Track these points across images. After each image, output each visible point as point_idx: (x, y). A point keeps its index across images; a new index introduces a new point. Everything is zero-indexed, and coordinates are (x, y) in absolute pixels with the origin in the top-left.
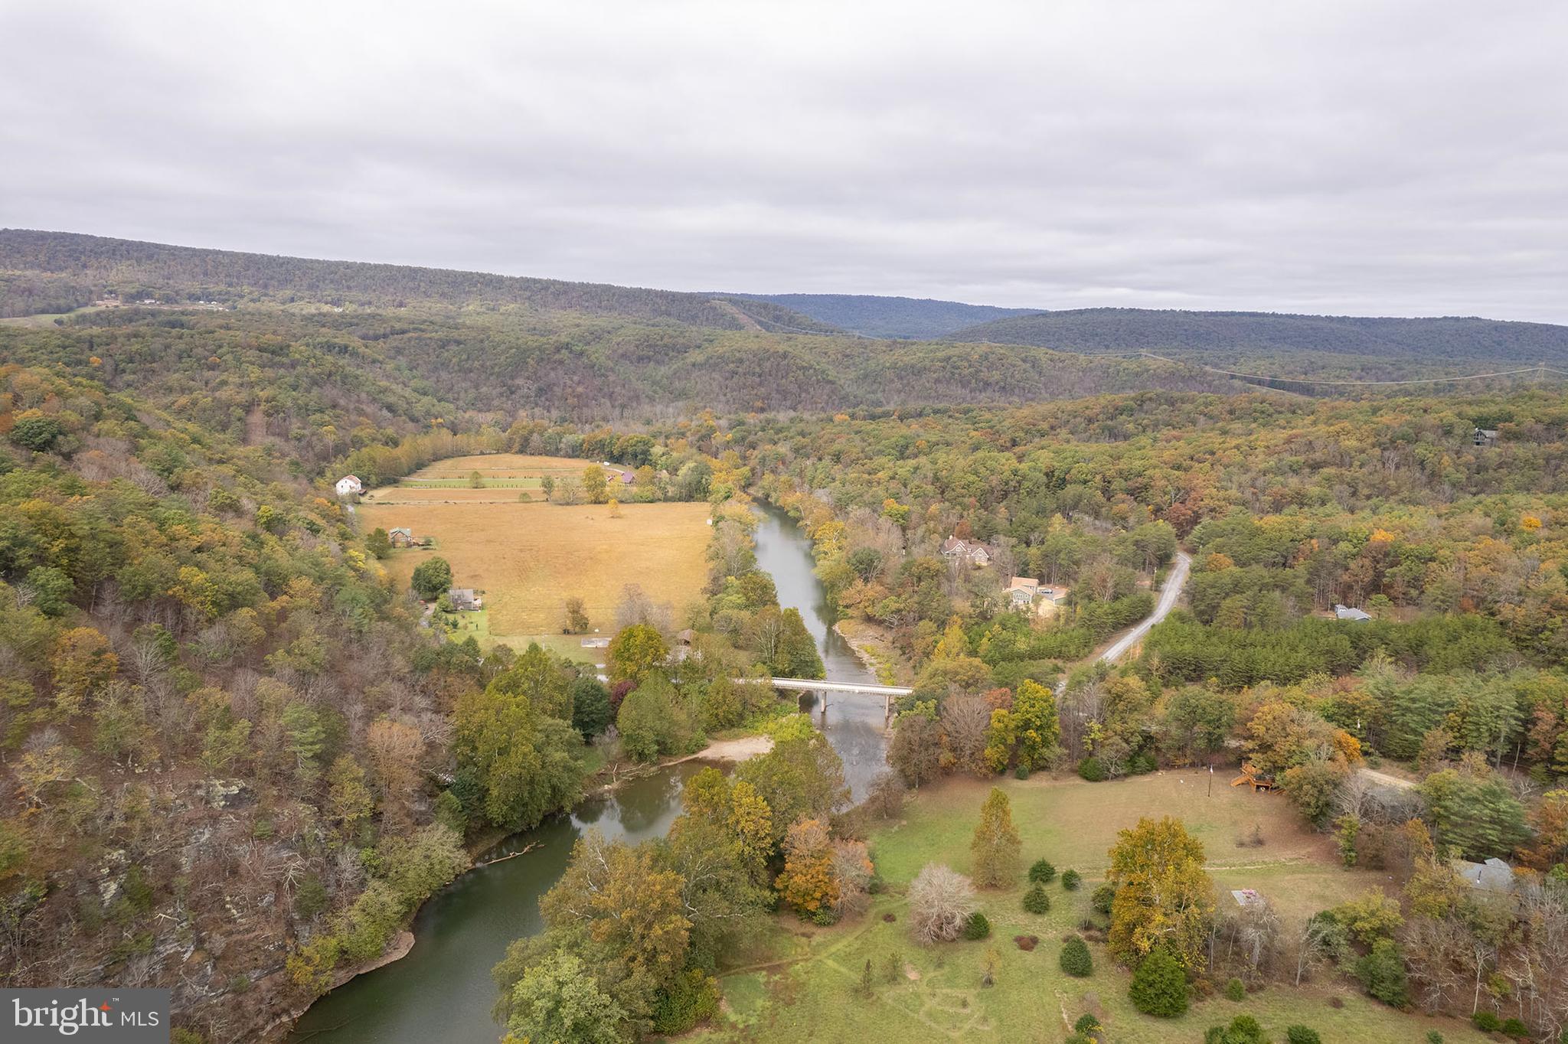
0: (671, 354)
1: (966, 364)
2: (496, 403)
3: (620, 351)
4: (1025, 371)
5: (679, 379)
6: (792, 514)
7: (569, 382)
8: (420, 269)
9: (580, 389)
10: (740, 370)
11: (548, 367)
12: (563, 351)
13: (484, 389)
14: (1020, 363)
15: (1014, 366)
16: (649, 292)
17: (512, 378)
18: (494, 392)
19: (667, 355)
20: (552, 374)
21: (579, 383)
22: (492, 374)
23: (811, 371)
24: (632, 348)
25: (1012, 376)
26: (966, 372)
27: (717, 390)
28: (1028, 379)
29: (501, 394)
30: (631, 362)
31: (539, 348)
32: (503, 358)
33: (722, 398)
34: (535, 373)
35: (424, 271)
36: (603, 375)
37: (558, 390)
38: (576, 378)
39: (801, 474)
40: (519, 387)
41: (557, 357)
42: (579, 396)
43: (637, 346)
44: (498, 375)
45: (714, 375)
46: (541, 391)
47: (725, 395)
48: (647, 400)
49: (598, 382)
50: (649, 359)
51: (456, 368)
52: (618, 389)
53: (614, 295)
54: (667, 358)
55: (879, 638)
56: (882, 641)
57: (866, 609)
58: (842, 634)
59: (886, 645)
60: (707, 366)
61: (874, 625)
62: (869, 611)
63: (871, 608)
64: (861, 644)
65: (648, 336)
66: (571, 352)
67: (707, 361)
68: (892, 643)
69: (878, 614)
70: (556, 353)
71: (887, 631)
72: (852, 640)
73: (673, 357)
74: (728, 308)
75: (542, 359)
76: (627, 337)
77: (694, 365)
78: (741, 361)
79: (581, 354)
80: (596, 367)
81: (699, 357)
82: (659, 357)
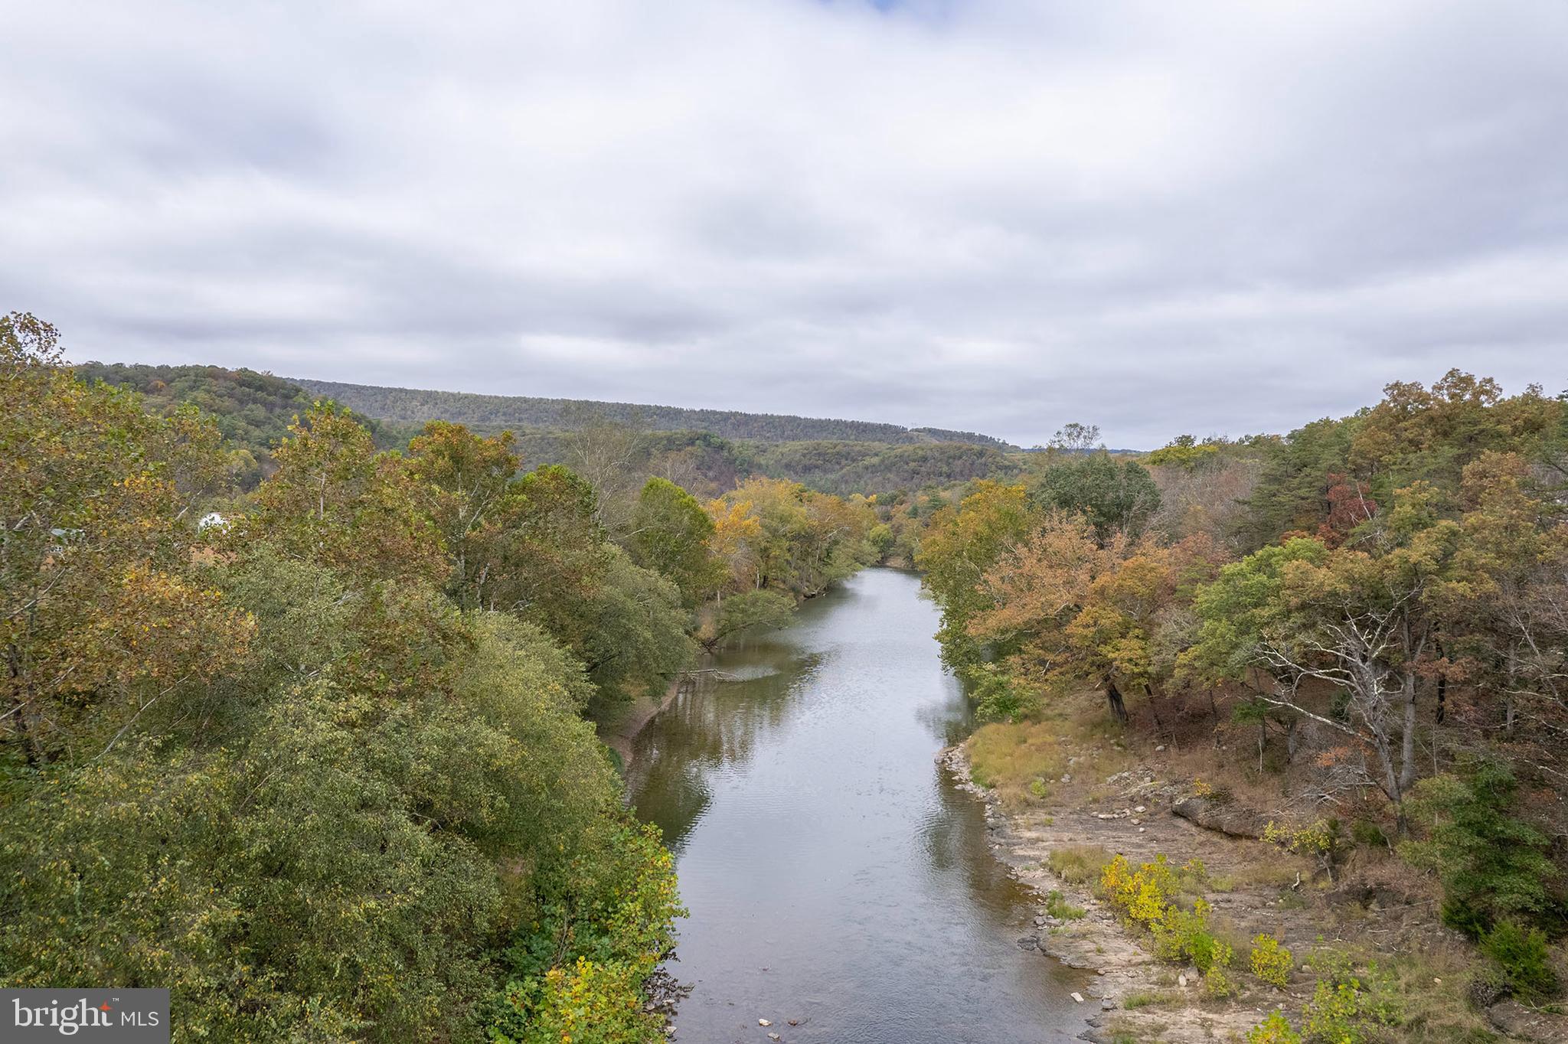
0: (844, 462)
3: (784, 461)
5: (846, 482)
10: (923, 469)
24: (798, 457)
30: (796, 473)
38: (710, 474)
43: (804, 455)
45: (889, 475)
50: (817, 467)
53: (799, 425)
54: (838, 467)
55: (1201, 816)
56: (1227, 844)
57: (1105, 650)
58: (970, 787)
59: (1283, 886)
60: (883, 467)
61: (1164, 738)
62: (1126, 654)
63: (1135, 644)
64: (1078, 860)
65: (819, 445)
66: (709, 445)
67: (883, 461)
68: (1336, 858)
69: (1182, 658)
70: (688, 445)
71: (1275, 769)
72: (1020, 819)
73: (846, 465)
74: (928, 439)
75: (670, 450)
76: (795, 447)
77: (867, 468)
78: (925, 459)
79: (721, 447)
80: (737, 462)
81: (875, 461)
82: (828, 465)
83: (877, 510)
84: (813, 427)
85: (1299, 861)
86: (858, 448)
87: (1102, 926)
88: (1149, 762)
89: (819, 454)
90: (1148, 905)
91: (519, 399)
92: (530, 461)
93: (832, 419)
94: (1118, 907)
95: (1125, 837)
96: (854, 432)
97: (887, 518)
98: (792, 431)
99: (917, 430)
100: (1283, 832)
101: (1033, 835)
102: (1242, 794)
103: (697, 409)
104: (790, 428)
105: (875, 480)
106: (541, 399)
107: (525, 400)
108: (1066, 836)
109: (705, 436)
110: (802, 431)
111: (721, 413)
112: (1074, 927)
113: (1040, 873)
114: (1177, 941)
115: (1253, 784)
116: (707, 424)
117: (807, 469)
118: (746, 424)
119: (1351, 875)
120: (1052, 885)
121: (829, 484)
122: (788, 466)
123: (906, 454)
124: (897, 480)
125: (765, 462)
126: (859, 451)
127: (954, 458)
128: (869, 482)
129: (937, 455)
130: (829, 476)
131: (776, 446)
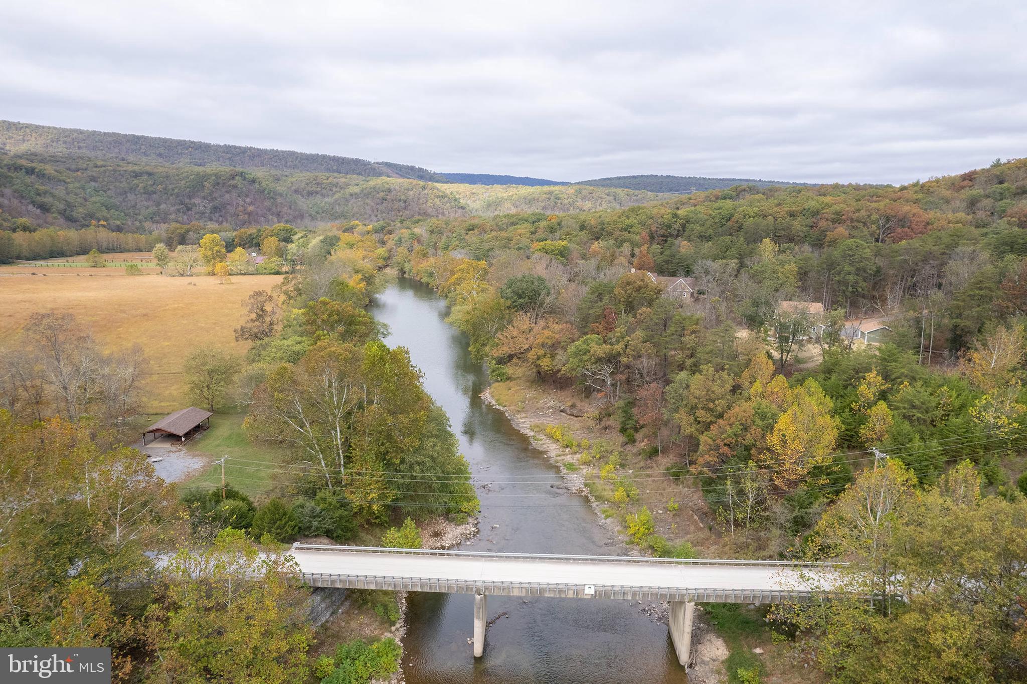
0: (334, 189)
2: (173, 217)
3: (294, 188)
4: (610, 202)
5: (339, 204)
6: (424, 280)
7: (241, 203)
8: (143, 137)
9: (251, 208)
10: (388, 197)
11: (224, 190)
12: (237, 178)
13: (163, 206)
14: (606, 196)
15: (601, 198)
16: (324, 157)
17: (190, 197)
18: (172, 209)
19: (332, 190)
20: (227, 196)
21: (251, 204)
22: (171, 195)
23: (446, 199)
24: (303, 185)
26: (566, 202)
27: (369, 212)
29: (179, 210)
30: (303, 196)
31: (216, 175)
32: (183, 182)
34: (210, 194)
35: (146, 138)
36: (272, 198)
37: (232, 210)
38: (248, 200)
39: (435, 247)
40: (195, 205)
41: (232, 182)
42: (250, 214)
43: (307, 184)
44: (177, 196)
45: (367, 201)
46: (215, 209)
47: (376, 216)
49: (267, 203)
50: (317, 193)
51: (142, 191)
52: (285, 209)
53: (297, 158)
54: (331, 193)
55: (568, 412)
56: (576, 419)
57: (539, 362)
58: (497, 407)
59: (589, 428)
60: (362, 195)
61: (556, 388)
62: (546, 364)
63: (548, 360)
64: (538, 426)
65: (317, 177)
66: (245, 179)
67: (362, 191)
68: (600, 420)
69: (564, 368)
70: (230, 179)
71: (587, 397)
72: (518, 416)
73: (337, 192)
74: (385, 169)
75: (218, 184)
76: (300, 177)
77: (351, 195)
78: (389, 190)
79: (253, 181)
80: (266, 192)
81: (356, 190)
82: (324, 191)
83: (375, 237)
84: (307, 159)
85: (592, 422)
86: (343, 180)
87: (547, 441)
88: (552, 395)
89: (318, 184)
90: (558, 435)
91: (76, 131)
92: (109, 189)
93: (320, 154)
94: (551, 437)
95: (548, 419)
97: (383, 243)
99: (378, 163)
100: (588, 415)
101: (523, 420)
102: (579, 404)
103: (222, 144)
104: (291, 160)
105: (359, 204)
106: (95, 131)
107: (81, 132)
108: (532, 420)
110: (299, 162)
111: (240, 148)
112: (541, 442)
113: (528, 431)
114: (565, 443)
115: (582, 402)
116: (230, 156)
117: (310, 194)
118: (259, 156)
119: (603, 424)
120: (532, 434)
121: (327, 206)
122: (296, 191)
123: (377, 187)
124: (372, 204)
125: (280, 188)
126: (344, 182)
127: (408, 190)
128: (355, 205)
129: (397, 188)
130: (326, 200)
131: (287, 176)
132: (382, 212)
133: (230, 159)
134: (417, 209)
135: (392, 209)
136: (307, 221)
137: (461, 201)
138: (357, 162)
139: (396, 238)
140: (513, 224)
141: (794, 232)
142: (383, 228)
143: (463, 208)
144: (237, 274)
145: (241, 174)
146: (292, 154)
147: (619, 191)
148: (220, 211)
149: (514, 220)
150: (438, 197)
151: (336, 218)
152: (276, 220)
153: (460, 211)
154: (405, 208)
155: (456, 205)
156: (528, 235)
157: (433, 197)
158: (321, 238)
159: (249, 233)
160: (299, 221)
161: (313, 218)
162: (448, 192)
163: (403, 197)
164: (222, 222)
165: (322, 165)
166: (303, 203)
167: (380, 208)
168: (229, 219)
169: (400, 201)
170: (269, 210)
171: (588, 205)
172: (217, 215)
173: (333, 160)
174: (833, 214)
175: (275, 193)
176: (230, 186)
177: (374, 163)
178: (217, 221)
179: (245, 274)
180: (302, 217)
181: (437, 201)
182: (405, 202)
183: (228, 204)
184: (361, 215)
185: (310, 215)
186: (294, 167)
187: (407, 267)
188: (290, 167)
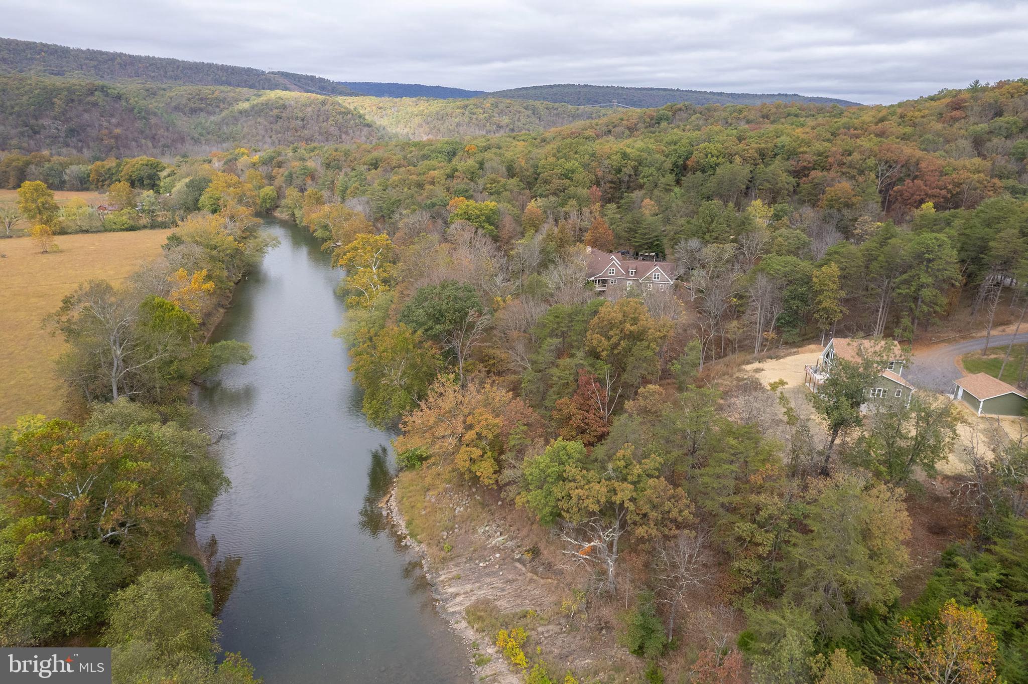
0: (221, 106)
1: (481, 111)
3: (173, 104)
4: (528, 117)
5: (227, 124)
6: (319, 234)
7: (105, 124)
9: (118, 131)
10: (284, 115)
11: (80, 108)
12: (96, 93)
14: (524, 110)
15: (519, 112)
16: (210, 66)
17: (36, 118)
18: (14, 131)
19: (218, 107)
20: (86, 116)
21: (118, 125)
22: (10, 113)
23: (350, 116)
24: (184, 101)
25: (519, 120)
26: (482, 117)
27: (263, 132)
28: (531, 123)
29: (22, 134)
30: (185, 114)
31: (68, 90)
32: (27, 98)
33: (269, 140)
34: (63, 114)
36: (145, 118)
37: (93, 133)
38: (114, 120)
39: (332, 187)
40: (44, 127)
41: (91, 99)
42: (117, 137)
43: (189, 100)
44: (18, 114)
45: (259, 120)
46: (72, 132)
47: (271, 137)
48: (192, 142)
49: (139, 124)
50: (201, 110)
52: (161, 132)
53: (178, 67)
54: (218, 110)
60: (253, 113)
65: (200, 90)
66: (107, 95)
67: (253, 108)
70: (88, 95)
72: (443, 575)
73: (225, 108)
74: (282, 80)
75: (73, 101)
76: (181, 91)
77: (241, 112)
78: (284, 107)
79: (119, 97)
80: (136, 111)
81: (246, 105)
82: (210, 108)
83: (262, 169)
84: (190, 69)
86: (232, 94)
89: (202, 99)
93: (206, 62)
96: (225, 74)
97: (271, 178)
98: (173, 71)
99: (273, 73)
103: (84, 48)
104: (171, 69)
105: (249, 123)
109: (103, 87)
113: (464, 626)
116: (95, 63)
117: (193, 111)
118: (132, 64)
121: (213, 126)
122: (177, 108)
123: (270, 102)
124: (266, 123)
125: (153, 104)
126: (233, 97)
127: (305, 105)
128: (245, 125)
129: (293, 103)
130: (212, 118)
131: (164, 90)
132: (277, 132)
133: (95, 67)
134: (317, 128)
135: (288, 129)
136: (188, 146)
137: (367, 117)
138: (249, 71)
139: (286, 173)
140: (425, 157)
141: (780, 185)
142: (271, 159)
143: (369, 126)
144: (77, 232)
145: (102, 89)
146: (172, 62)
147: (538, 104)
148: (79, 134)
149: (425, 151)
150: (340, 113)
151: (224, 141)
152: (150, 145)
153: (366, 129)
154: (304, 127)
155: (361, 123)
156: (443, 182)
157: (334, 114)
158: (187, 180)
159: (108, 167)
160: (179, 146)
161: (196, 141)
162: (352, 107)
163: (300, 115)
164: (82, 147)
165: (208, 75)
166: (183, 123)
167: (274, 126)
168: (91, 144)
169: (297, 118)
170: (142, 132)
171: (506, 121)
172: (74, 139)
173: (221, 70)
174: (814, 154)
175: (148, 112)
176: (88, 103)
177: (269, 73)
178: (75, 147)
179: (87, 231)
180: (182, 140)
181: (339, 117)
182: (303, 120)
183: (88, 126)
184: (253, 136)
185: (192, 138)
186: (176, 78)
187: (298, 213)
188: (171, 77)
